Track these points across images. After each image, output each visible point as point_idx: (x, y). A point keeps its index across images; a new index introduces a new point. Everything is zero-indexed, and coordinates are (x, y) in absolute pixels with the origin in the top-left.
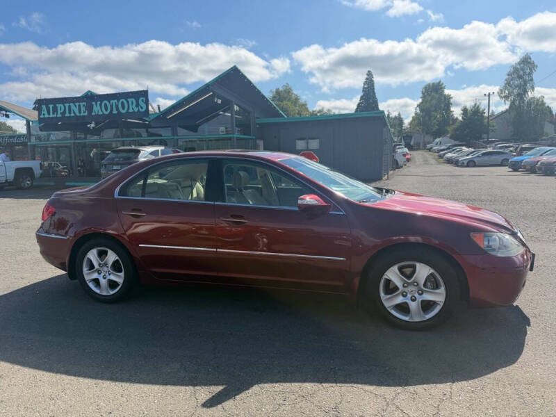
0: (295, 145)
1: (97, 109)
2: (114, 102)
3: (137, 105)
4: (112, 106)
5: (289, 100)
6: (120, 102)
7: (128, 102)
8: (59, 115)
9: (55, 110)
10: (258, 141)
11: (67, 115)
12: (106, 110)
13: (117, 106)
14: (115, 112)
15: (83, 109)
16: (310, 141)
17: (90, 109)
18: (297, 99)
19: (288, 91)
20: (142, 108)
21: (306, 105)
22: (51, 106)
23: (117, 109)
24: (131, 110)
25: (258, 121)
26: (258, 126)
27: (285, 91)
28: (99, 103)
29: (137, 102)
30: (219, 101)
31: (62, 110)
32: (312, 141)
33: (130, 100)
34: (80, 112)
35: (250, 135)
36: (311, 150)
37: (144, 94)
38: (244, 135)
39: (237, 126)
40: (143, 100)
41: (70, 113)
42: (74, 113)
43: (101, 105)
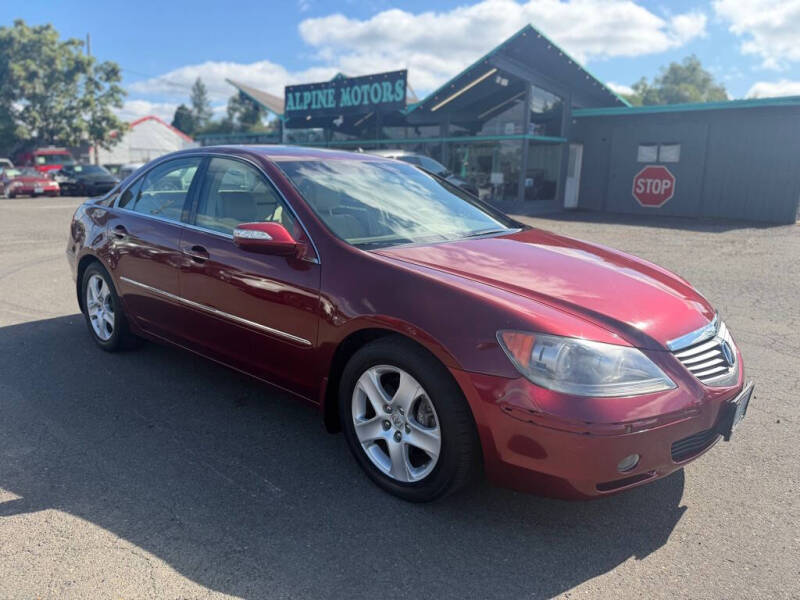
0: (637, 154)
1: (347, 100)
2: (366, 87)
3: (393, 91)
4: (363, 95)
5: (692, 82)
6: (373, 87)
7: (382, 87)
8: (305, 107)
9: (302, 99)
10: (572, 147)
11: (314, 106)
12: (356, 99)
13: (369, 94)
14: (366, 102)
15: (331, 98)
16: (663, 148)
17: (338, 97)
18: (706, 80)
19: (693, 69)
20: (398, 95)
21: (724, 90)
22: (298, 95)
23: (369, 99)
24: (384, 100)
25: (576, 113)
26: (574, 122)
27: (688, 68)
28: (348, 89)
29: (393, 86)
30: (505, 82)
31: (309, 101)
32: (668, 148)
33: (385, 84)
34: (327, 102)
35: (558, 135)
36: (664, 163)
37: (402, 75)
38: (547, 135)
39: (532, 121)
40: (400, 85)
41: (316, 103)
42: (321, 103)
43: (350, 92)
